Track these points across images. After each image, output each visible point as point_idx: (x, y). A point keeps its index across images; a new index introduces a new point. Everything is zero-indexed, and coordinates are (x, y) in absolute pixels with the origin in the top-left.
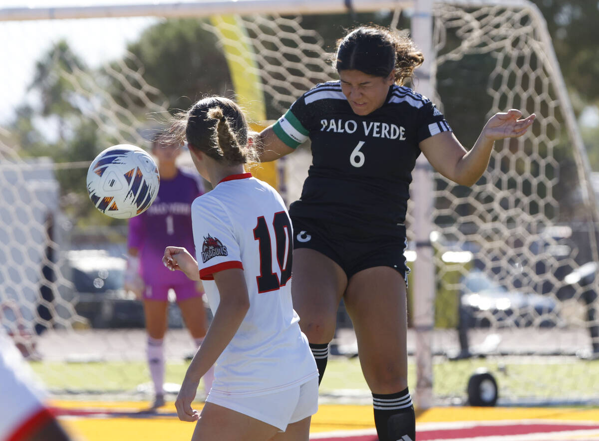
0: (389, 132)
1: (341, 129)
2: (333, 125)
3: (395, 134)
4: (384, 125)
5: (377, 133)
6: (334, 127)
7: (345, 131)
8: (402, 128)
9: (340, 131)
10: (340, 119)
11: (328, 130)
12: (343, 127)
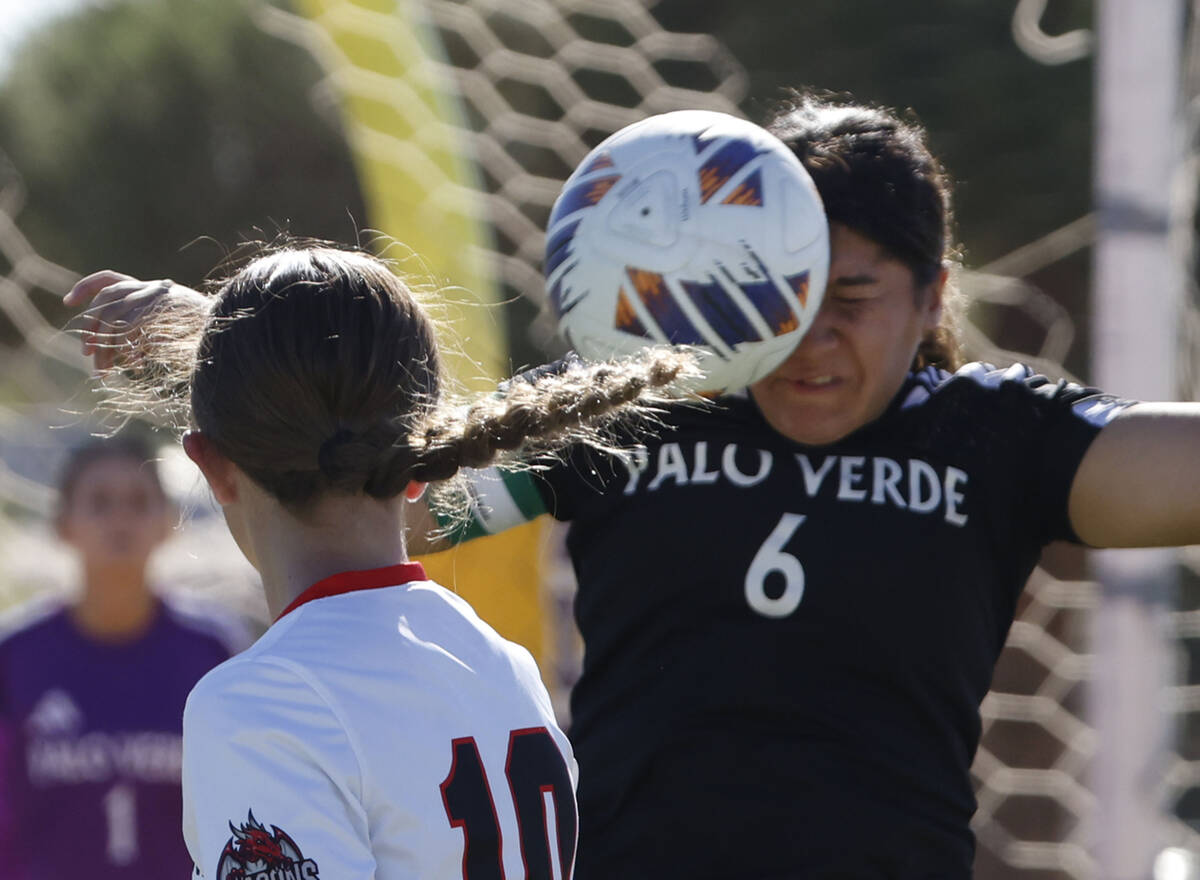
0: (903, 487)
1: (708, 469)
2: (670, 461)
3: (925, 495)
4: (880, 464)
5: (855, 486)
6: (678, 469)
7: (723, 479)
8: (953, 476)
9: (701, 476)
10: (702, 440)
11: (654, 484)
12: (714, 463)
